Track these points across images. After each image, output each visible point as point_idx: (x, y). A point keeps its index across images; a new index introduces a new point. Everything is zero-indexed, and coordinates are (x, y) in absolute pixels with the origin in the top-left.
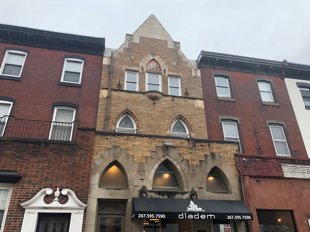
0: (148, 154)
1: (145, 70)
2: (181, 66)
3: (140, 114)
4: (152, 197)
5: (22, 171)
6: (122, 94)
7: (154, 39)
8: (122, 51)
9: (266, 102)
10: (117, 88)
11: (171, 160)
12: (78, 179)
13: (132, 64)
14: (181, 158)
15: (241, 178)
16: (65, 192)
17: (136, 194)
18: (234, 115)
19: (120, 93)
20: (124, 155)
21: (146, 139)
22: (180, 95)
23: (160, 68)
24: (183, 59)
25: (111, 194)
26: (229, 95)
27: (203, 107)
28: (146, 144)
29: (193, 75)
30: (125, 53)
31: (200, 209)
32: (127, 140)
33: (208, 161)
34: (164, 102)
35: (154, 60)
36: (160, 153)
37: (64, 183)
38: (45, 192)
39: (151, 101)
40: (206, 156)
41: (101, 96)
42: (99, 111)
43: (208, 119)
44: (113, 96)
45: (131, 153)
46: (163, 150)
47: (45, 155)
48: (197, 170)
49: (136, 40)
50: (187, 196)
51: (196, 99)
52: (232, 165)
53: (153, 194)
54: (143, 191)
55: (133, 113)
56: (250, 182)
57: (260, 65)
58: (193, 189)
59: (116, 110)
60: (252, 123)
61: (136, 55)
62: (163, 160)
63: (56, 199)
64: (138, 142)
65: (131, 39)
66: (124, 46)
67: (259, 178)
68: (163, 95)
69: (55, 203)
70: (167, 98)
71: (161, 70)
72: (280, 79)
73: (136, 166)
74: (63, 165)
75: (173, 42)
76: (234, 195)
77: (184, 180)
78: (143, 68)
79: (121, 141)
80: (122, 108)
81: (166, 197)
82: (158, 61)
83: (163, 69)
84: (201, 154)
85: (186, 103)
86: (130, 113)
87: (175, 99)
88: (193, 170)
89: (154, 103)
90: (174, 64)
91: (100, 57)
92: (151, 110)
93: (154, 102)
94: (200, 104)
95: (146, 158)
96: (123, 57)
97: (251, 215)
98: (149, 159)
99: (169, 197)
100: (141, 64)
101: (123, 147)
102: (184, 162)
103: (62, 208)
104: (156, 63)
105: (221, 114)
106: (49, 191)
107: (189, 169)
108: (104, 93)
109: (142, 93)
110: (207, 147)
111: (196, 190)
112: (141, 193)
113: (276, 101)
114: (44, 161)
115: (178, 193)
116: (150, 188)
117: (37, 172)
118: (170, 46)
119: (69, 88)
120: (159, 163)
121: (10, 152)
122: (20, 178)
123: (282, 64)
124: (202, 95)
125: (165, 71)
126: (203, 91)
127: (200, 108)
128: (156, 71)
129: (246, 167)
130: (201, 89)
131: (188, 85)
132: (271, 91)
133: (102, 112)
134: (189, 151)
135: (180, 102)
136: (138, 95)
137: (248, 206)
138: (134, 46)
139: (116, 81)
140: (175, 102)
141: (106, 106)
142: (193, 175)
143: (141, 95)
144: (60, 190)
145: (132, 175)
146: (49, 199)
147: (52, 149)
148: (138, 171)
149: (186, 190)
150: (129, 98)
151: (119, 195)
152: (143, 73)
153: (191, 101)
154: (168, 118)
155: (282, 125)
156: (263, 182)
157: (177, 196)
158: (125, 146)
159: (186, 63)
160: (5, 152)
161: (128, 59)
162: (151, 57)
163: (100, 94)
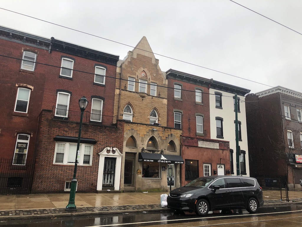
0: (145, 133)
1: (139, 77)
2: (158, 76)
3: (136, 105)
4: (146, 152)
5: (96, 139)
6: (127, 93)
7: (145, 56)
8: (126, 63)
9: (197, 102)
10: (124, 89)
11: (155, 136)
12: (119, 144)
13: (132, 73)
14: (158, 136)
15: (181, 146)
16: (114, 149)
17: (140, 151)
18: (181, 109)
19: (126, 92)
20: (136, 133)
21: (145, 126)
22: (156, 95)
23: (147, 77)
24: (160, 72)
25: (131, 150)
26: (180, 97)
27: (167, 103)
28: (145, 129)
29: (164, 83)
30: (128, 65)
31: (165, 159)
32: (137, 126)
33: (169, 138)
34: (148, 99)
35: (144, 71)
36: (150, 133)
37: (113, 145)
38: (107, 149)
39: (141, 98)
40: (169, 135)
41: (115, 93)
42: (115, 102)
43: (168, 110)
44: (122, 94)
45: (139, 132)
46: (152, 132)
47: (105, 132)
48: (165, 141)
49: (135, 56)
50: (160, 152)
51: (164, 98)
52: (179, 140)
53: (147, 151)
54: (143, 149)
55: (132, 104)
56: (185, 148)
57: (199, 80)
58: (162, 149)
59: (123, 102)
60: (189, 114)
61: (135, 67)
62: (151, 136)
63: (111, 152)
64: (142, 127)
65: (132, 55)
66: (128, 60)
67: (188, 146)
68: (147, 94)
69: (111, 154)
70: (149, 97)
71: (147, 78)
72: (207, 89)
73: (141, 138)
74: (112, 137)
75: (155, 59)
76: (177, 153)
77: (159, 146)
78: (138, 76)
79: (135, 126)
80: (127, 101)
81: (151, 153)
82: (146, 72)
83: (148, 78)
84: (167, 134)
85: (159, 100)
86: (130, 104)
87: (153, 98)
88: (163, 141)
89: (143, 100)
90: (155, 75)
91: (115, 67)
92: (141, 103)
93: (142, 98)
94: (165, 101)
95: (145, 135)
96: (127, 68)
97: (184, 162)
98: (146, 135)
99: (153, 153)
100: (137, 74)
101: (135, 129)
102: (160, 138)
103: (114, 156)
104: (145, 73)
105: (174, 108)
106: (109, 148)
107: (161, 141)
108: (117, 91)
109: (137, 93)
110: (170, 131)
111: (163, 150)
112: (142, 151)
113: (202, 102)
114: (105, 135)
115: (156, 151)
116: (145, 148)
117: (103, 140)
118: (153, 62)
119: (99, 87)
120: (150, 137)
121: (91, 130)
122: (96, 142)
123: (210, 81)
124: (167, 96)
125: (149, 79)
126: (168, 93)
127: (165, 104)
128: (144, 78)
129: (184, 141)
130: (167, 92)
131: (160, 89)
132: (201, 96)
133: (116, 103)
134: (162, 132)
135: (156, 100)
136: (135, 94)
137: (182, 158)
138: (133, 60)
139: (123, 84)
140: (153, 99)
141: (118, 99)
142: (163, 144)
143: (136, 94)
144: (112, 148)
145: (139, 142)
146: (108, 151)
147: (108, 130)
148: (141, 141)
149: (159, 150)
150: (130, 95)
151: (134, 151)
152: (138, 79)
153: (161, 99)
154: (149, 109)
155: (202, 116)
156: (190, 148)
157: (156, 152)
158: (137, 129)
159: (161, 75)
160: (89, 130)
161: (130, 70)
162: (142, 69)
163: (115, 92)
